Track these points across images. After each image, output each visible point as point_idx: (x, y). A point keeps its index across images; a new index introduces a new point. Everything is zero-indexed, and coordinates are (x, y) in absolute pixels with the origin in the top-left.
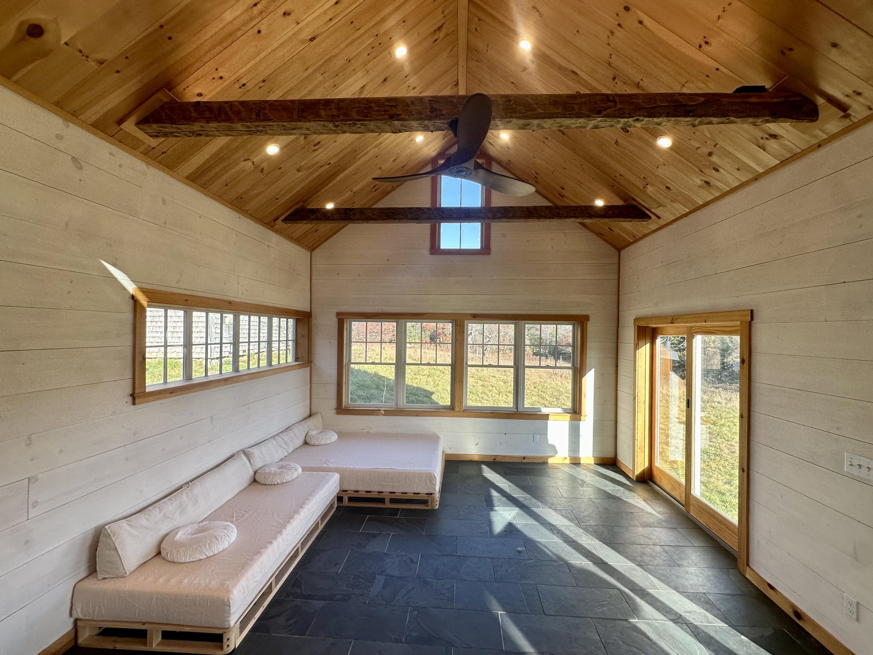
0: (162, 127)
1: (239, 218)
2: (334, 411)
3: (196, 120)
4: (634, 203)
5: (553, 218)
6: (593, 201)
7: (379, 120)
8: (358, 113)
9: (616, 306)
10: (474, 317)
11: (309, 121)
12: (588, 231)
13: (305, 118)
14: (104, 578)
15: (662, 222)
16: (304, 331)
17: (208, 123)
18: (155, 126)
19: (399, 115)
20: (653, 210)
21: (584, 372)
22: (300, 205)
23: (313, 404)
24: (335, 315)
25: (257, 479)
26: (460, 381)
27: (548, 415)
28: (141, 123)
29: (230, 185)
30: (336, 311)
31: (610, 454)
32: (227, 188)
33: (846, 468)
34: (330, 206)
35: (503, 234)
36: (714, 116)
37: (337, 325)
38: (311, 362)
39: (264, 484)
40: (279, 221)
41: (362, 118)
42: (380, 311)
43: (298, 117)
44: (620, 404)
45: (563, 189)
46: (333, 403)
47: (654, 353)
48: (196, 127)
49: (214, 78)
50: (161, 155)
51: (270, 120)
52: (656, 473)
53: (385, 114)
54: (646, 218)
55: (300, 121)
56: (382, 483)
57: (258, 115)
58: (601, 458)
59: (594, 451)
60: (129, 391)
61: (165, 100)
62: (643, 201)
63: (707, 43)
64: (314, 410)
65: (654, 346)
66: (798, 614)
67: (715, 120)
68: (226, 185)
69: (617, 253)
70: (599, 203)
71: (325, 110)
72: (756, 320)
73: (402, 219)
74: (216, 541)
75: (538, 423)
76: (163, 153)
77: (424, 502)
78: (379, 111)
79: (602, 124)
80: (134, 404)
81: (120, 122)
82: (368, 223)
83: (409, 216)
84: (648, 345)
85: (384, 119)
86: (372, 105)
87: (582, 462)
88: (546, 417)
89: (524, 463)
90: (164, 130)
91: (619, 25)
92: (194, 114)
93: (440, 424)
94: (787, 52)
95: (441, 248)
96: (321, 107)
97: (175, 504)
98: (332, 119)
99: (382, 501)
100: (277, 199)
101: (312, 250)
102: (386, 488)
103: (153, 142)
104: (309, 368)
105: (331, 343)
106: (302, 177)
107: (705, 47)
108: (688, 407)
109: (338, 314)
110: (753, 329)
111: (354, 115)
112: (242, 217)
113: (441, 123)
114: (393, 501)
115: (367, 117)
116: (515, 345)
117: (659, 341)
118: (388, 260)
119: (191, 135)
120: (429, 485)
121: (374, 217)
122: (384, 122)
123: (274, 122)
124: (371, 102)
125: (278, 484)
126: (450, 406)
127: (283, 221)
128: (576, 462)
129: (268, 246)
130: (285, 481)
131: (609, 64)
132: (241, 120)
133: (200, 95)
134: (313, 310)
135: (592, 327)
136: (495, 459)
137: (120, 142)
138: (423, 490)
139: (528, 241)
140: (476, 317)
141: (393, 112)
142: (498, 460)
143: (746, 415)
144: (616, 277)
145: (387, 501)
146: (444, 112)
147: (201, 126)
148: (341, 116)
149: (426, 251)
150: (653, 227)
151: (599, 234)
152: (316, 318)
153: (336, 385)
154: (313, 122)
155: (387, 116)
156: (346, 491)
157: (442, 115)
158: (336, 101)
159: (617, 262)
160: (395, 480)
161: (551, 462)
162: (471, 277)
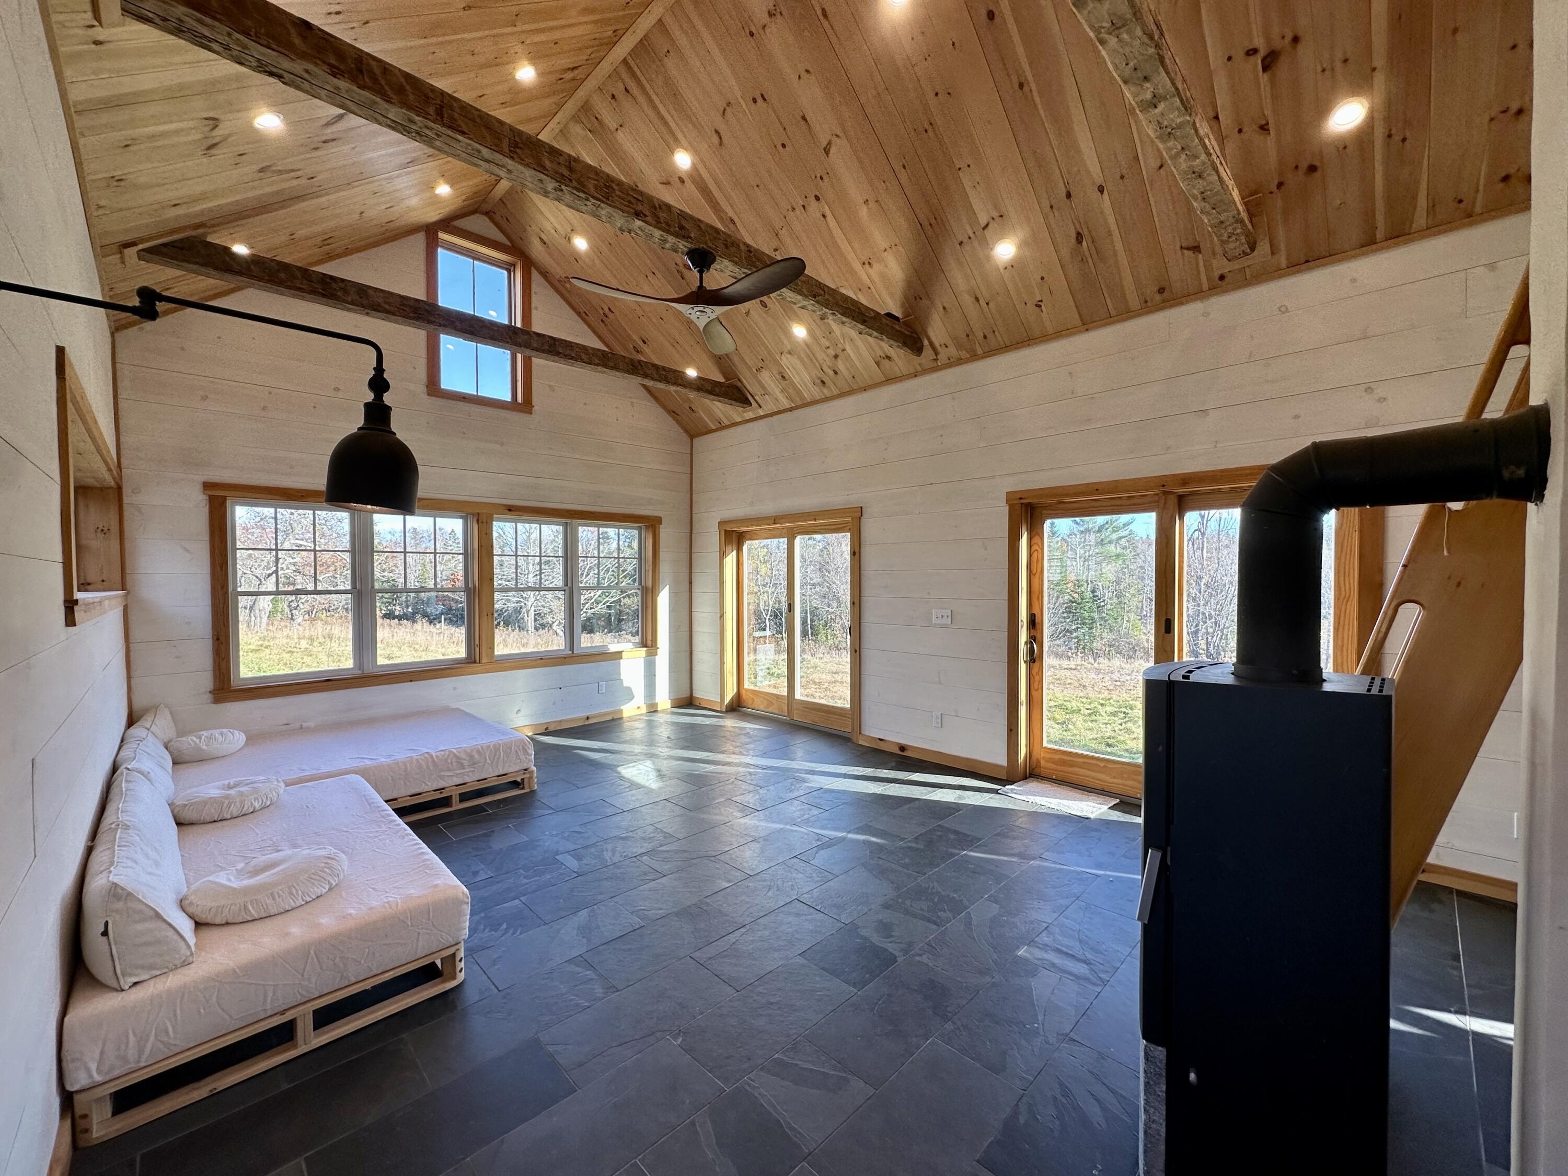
2: (208, 697)
4: (739, 384)
6: (684, 368)
7: (620, 209)
8: (596, 187)
9: (688, 507)
10: (510, 510)
11: (522, 164)
14: (136, 984)
15: (761, 412)
19: (645, 216)
20: (757, 398)
21: (656, 590)
23: (137, 689)
24: (199, 487)
26: (490, 615)
27: (621, 652)
30: (204, 478)
31: (684, 694)
32: (119, 150)
33: (934, 621)
35: (549, 386)
36: (876, 330)
37: (206, 510)
38: (128, 593)
41: (600, 197)
43: (510, 151)
44: (696, 628)
45: (645, 343)
46: (206, 681)
47: (741, 562)
52: (744, 696)
53: (628, 206)
54: (747, 404)
56: (442, 773)
58: (678, 699)
59: (670, 692)
62: (750, 384)
63: (869, 263)
64: (138, 704)
65: (741, 554)
66: (903, 748)
67: (875, 334)
68: (127, 146)
69: (689, 440)
70: (692, 372)
72: (865, 516)
75: (604, 666)
77: (515, 784)
78: (621, 198)
79: (810, 307)
82: (367, 314)
84: (734, 553)
85: (628, 212)
86: (614, 186)
87: (659, 708)
88: (618, 655)
89: (589, 725)
91: (804, 206)
94: (918, 299)
95: (439, 385)
98: (561, 179)
99: (446, 801)
100: (175, 205)
101: (115, 330)
102: (451, 780)
107: (867, 266)
108: (790, 611)
109: (208, 485)
110: (862, 524)
111: (590, 189)
114: (464, 797)
115: (606, 198)
116: (566, 557)
117: (747, 546)
118: (337, 389)
120: (523, 757)
121: (387, 307)
122: (626, 215)
123: (466, 137)
124: (613, 182)
126: (466, 659)
127: (141, 251)
128: (653, 709)
131: (777, 235)
135: (666, 532)
136: (547, 729)
138: (513, 768)
139: (585, 404)
140: (515, 511)
141: (638, 208)
142: (551, 729)
143: (857, 601)
145: (455, 799)
146: (692, 235)
148: (572, 181)
149: (420, 388)
150: (750, 415)
151: (673, 413)
152: (135, 491)
153: (210, 641)
155: (633, 211)
157: (691, 238)
159: (689, 452)
160: (466, 763)
161: (626, 714)
162: (502, 444)
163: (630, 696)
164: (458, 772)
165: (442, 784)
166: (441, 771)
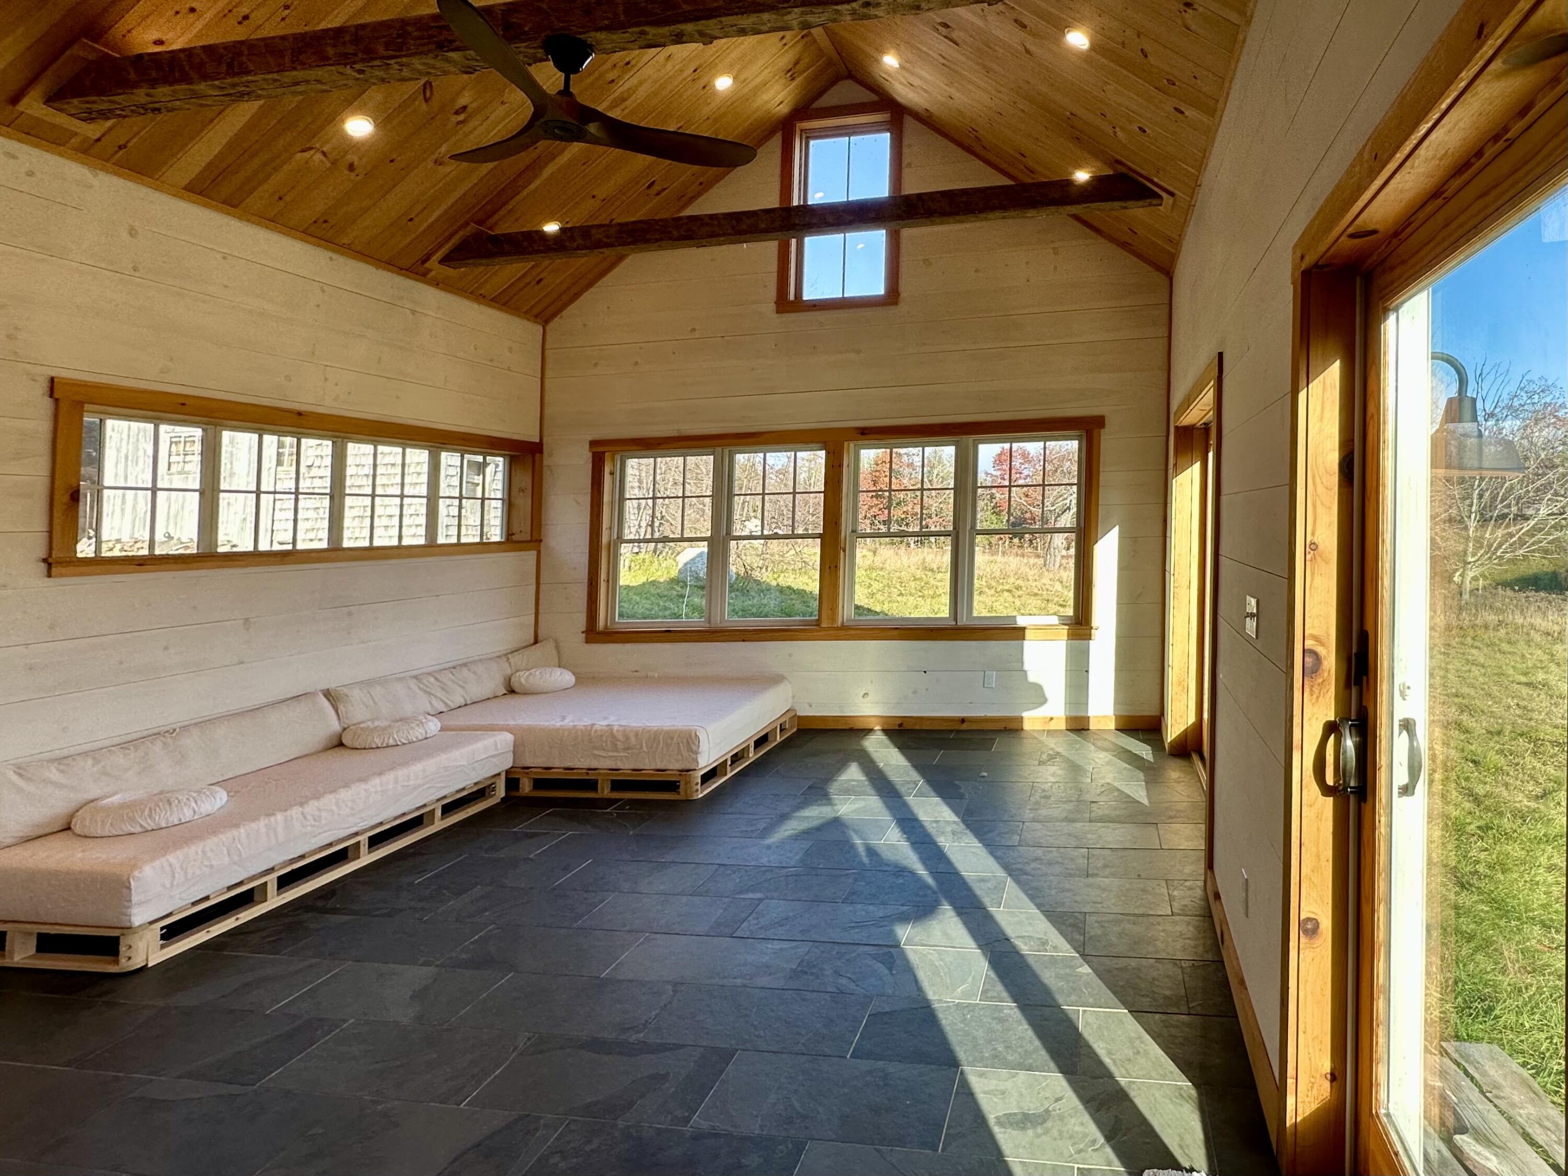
0: (88, 102)
1: (331, 259)
2: (582, 636)
3: (136, 85)
5: (957, 214)
6: (1072, 173)
7: (424, 52)
8: (388, 45)
9: (1164, 392)
10: (863, 434)
11: (311, 67)
12: (1104, 241)
13: (304, 64)
15: (1182, 203)
16: (524, 479)
17: (154, 88)
18: (75, 101)
19: (453, 41)
20: (1157, 181)
21: (1093, 536)
22: (472, 228)
23: (541, 624)
24: (587, 445)
25: (344, 741)
27: (1023, 629)
28: (54, 98)
29: (288, 198)
30: (590, 438)
31: (1150, 710)
32: (281, 203)
34: (551, 228)
35: (924, 260)
37: (590, 466)
38: (541, 541)
39: (353, 749)
40: (433, 263)
41: (392, 53)
42: (675, 434)
43: (293, 62)
46: (580, 622)
48: (140, 95)
49: (177, 13)
50: (116, 152)
51: (248, 72)
53: (430, 43)
55: (295, 69)
56: (596, 752)
57: (230, 65)
58: (1130, 717)
59: (1117, 702)
60: (43, 554)
61: (92, 57)
64: (541, 636)
66: (1223, 934)
68: (280, 198)
69: (1167, 282)
70: (1082, 176)
71: (335, 46)
72: (1224, 372)
73: (661, 240)
74: (167, 807)
75: (995, 647)
76: (120, 148)
77: (672, 786)
78: (419, 38)
80: (49, 575)
81: (15, 100)
83: (675, 233)
84: (1197, 467)
86: (408, 28)
88: (1018, 633)
89: (962, 731)
90: (95, 107)
92: (133, 76)
93: (790, 655)
95: (805, 298)
96: (329, 41)
97: (132, 756)
98: (345, 59)
99: (591, 785)
100: (411, 220)
101: (545, 323)
102: (604, 761)
103: (92, 130)
104: (535, 553)
105: (578, 503)
106: (451, 176)
109: (593, 443)
110: (1222, 391)
111: (382, 51)
112: (341, 259)
113: (526, 47)
114: (613, 785)
115: (401, 50)
116: (958, 490)
119: (142, 111)
120: (685, 753)
122: (431, 55)
123: (255, 74)
125: (378, 748)
127: (441, 262)
128: (1079, 727)
129: (414, 312)
130: (391, 742)
132: (205, 77)
133: (160, 42)
134: (544, 441)
135: (1108, 441)
136: (901, 725)
137: (28, 134)
138: (673, 765)
141: (442, 38)
142: (907, 726)
144: (1163, 332)
145: (603, 785)
147: (148, 95)
148: (360, 55)
149: (769, 307)
150: (1179, 216)
151: (1126, 246)
152: (550, 456)
153: (586, 586)
154: (317, 69)
155: (436, 45)
156: (528, 768)
157: (527, 32)
158: (353, 29)
159: (1167, 301)
160: (620, 746)
161: (1027, 726)
162: (858, 352)
163: (1038, 697)
164: (610, 754)
165: (594, 764)
166: (594, 748)
